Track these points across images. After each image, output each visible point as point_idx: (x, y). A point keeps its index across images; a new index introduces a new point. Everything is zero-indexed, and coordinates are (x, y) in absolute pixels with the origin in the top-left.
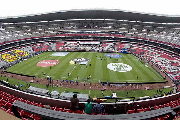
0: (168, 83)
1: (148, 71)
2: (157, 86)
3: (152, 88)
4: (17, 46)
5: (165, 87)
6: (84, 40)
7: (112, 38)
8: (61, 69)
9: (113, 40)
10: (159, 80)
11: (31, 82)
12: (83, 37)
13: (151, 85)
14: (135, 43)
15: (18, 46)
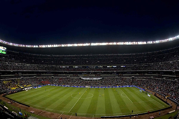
0: (173, 107)
1: (151, 100)
2: (161, 113)
3: (157, 116)
4: (19, 75)
5: (170, 112)
6: (86, 75)
7: (114, 72)
8: (62, 103)
9: (115, 74)
10: (163, 107)
11: (31, 112)
12: (85, 73)
13: (155, 113)
14: (137, 74)
15: (21, 75)
